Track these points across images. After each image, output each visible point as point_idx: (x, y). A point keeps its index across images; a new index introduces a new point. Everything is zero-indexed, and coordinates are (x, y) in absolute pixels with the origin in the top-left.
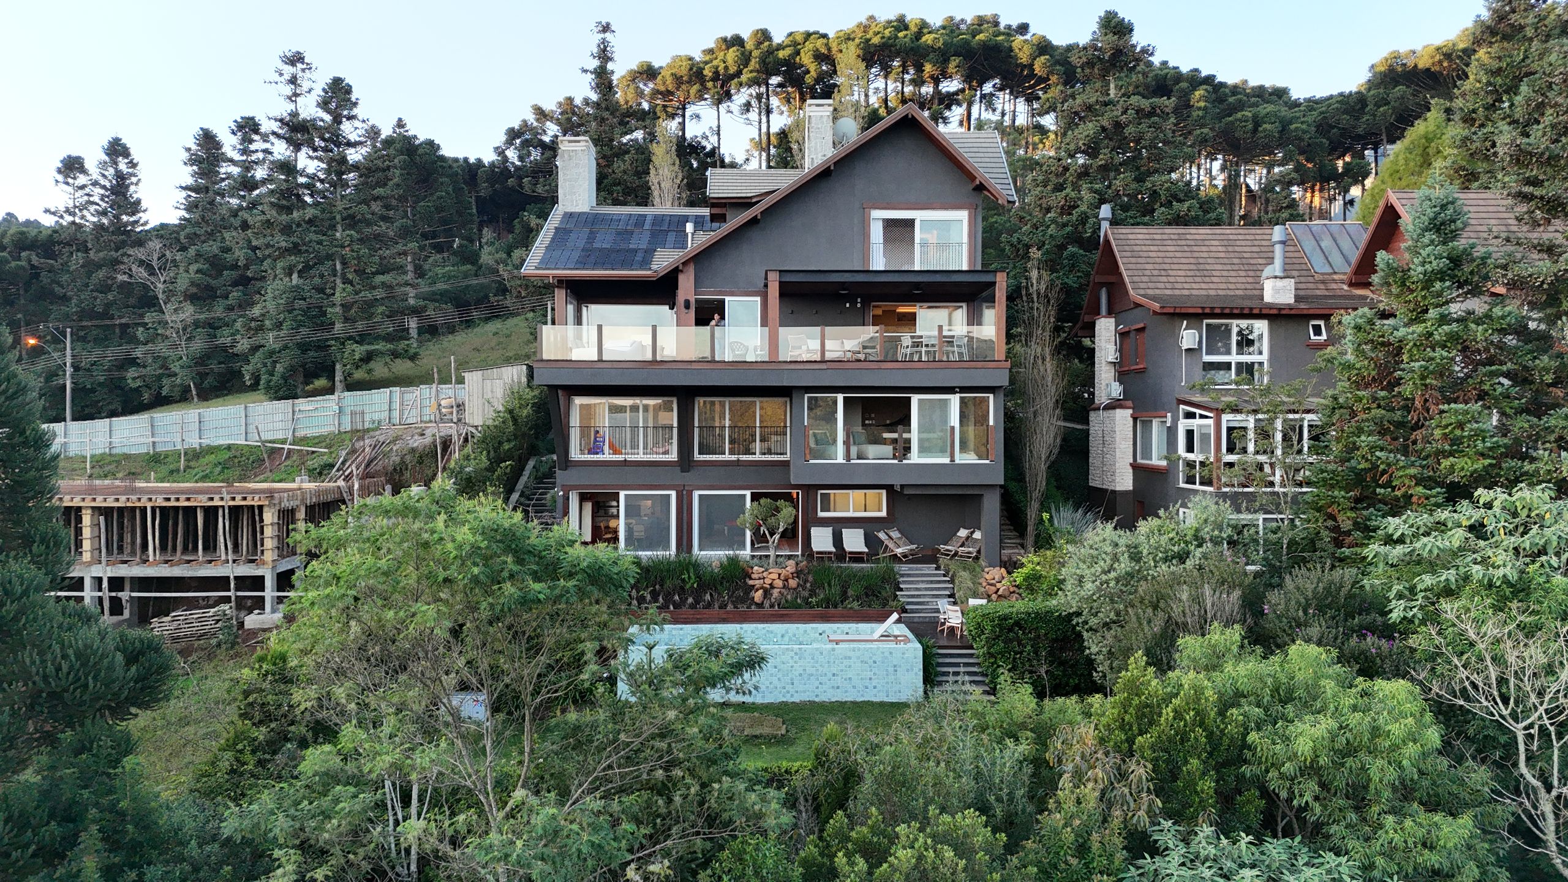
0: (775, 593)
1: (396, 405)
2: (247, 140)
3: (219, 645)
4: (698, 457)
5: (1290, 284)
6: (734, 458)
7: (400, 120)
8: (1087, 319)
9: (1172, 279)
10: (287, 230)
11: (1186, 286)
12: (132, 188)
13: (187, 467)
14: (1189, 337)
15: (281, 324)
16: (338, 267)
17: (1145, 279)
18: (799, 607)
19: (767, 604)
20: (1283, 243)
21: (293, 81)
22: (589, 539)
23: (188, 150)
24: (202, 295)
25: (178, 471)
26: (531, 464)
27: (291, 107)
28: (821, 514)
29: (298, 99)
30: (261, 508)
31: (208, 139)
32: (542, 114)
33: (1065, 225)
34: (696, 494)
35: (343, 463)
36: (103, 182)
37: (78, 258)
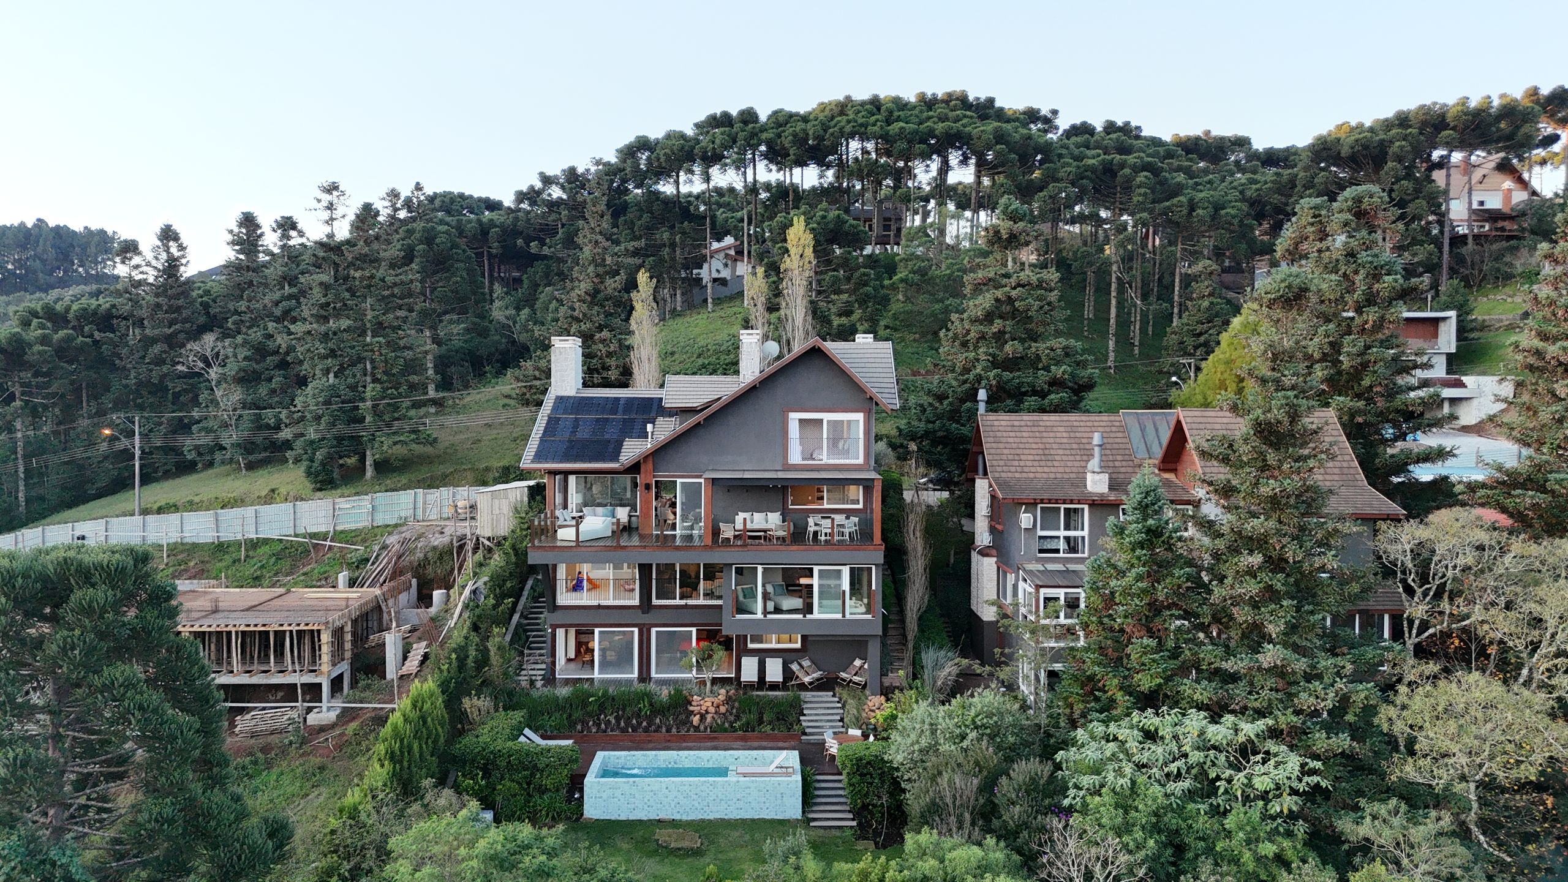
0: (709, 717)
1: (420, 504)
2: (285, 236)
3: (291, 743)
4: (655, 602)
5: (1105, 477)
6: (683, 602)
7: (418, 184)
8: (970, 476)
9: (1022, 463)
10: (325, 337)
11: (1033, 469)
12: (182, 269)
13: (247, 556)
14: (1025, 519)
15: (320, 418)
16: (369, 367)
17: (1002, 463)
18: (726, 730)
19: (702, 728)
20: (1100, 446)
21: (330, 207)
22: (573, 656)
23: (231, 232)
24: (247, 379)
25: (240, 560)
26: (530, 583)
27: (327, 229)
28: (751, 646)
29: (335, 223)
30: (319, 631)
31: (249, 221)
32: (547, 180)
33: (965, 382)
34: (654, 630)
35: (377, 558)
36: (154, 263)
37: (134, 335)
